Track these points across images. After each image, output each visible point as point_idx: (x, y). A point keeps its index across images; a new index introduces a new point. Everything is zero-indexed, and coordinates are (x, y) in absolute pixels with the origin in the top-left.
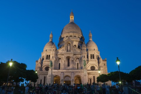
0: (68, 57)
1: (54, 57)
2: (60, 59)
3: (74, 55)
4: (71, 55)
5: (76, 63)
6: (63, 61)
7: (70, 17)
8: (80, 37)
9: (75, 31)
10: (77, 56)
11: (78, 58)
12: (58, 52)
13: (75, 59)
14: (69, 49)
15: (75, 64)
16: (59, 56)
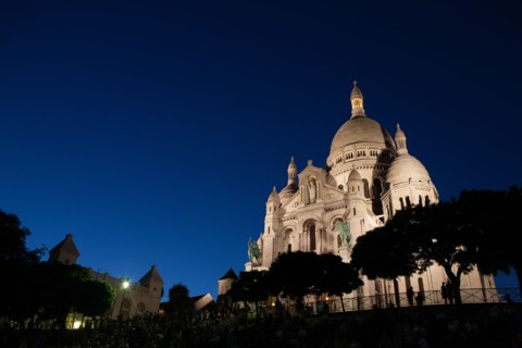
0: (310, 220)
1: (271, 230)
2: (290, 230)
3: (327, 210)
4: (317, 215)
5: (336, 234)
6: (297, 237)
7: (353, 102)
8: (379, 152)
9: (360, 139)
10: (335, 212)
11: (340, 219)
12: (284, 213)
13: (332, 224)
14: (312, 196)
15: (332, 239)
16: (286, 223)
